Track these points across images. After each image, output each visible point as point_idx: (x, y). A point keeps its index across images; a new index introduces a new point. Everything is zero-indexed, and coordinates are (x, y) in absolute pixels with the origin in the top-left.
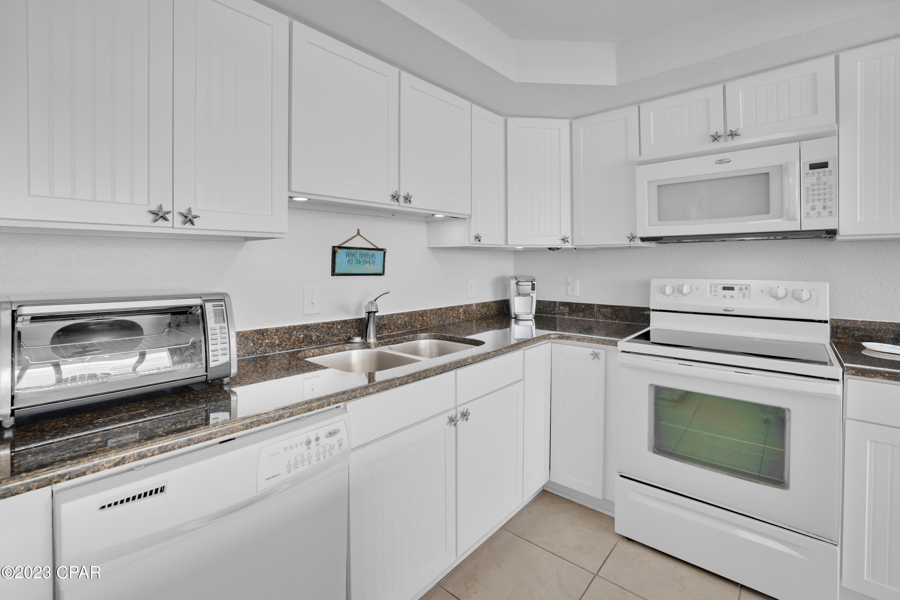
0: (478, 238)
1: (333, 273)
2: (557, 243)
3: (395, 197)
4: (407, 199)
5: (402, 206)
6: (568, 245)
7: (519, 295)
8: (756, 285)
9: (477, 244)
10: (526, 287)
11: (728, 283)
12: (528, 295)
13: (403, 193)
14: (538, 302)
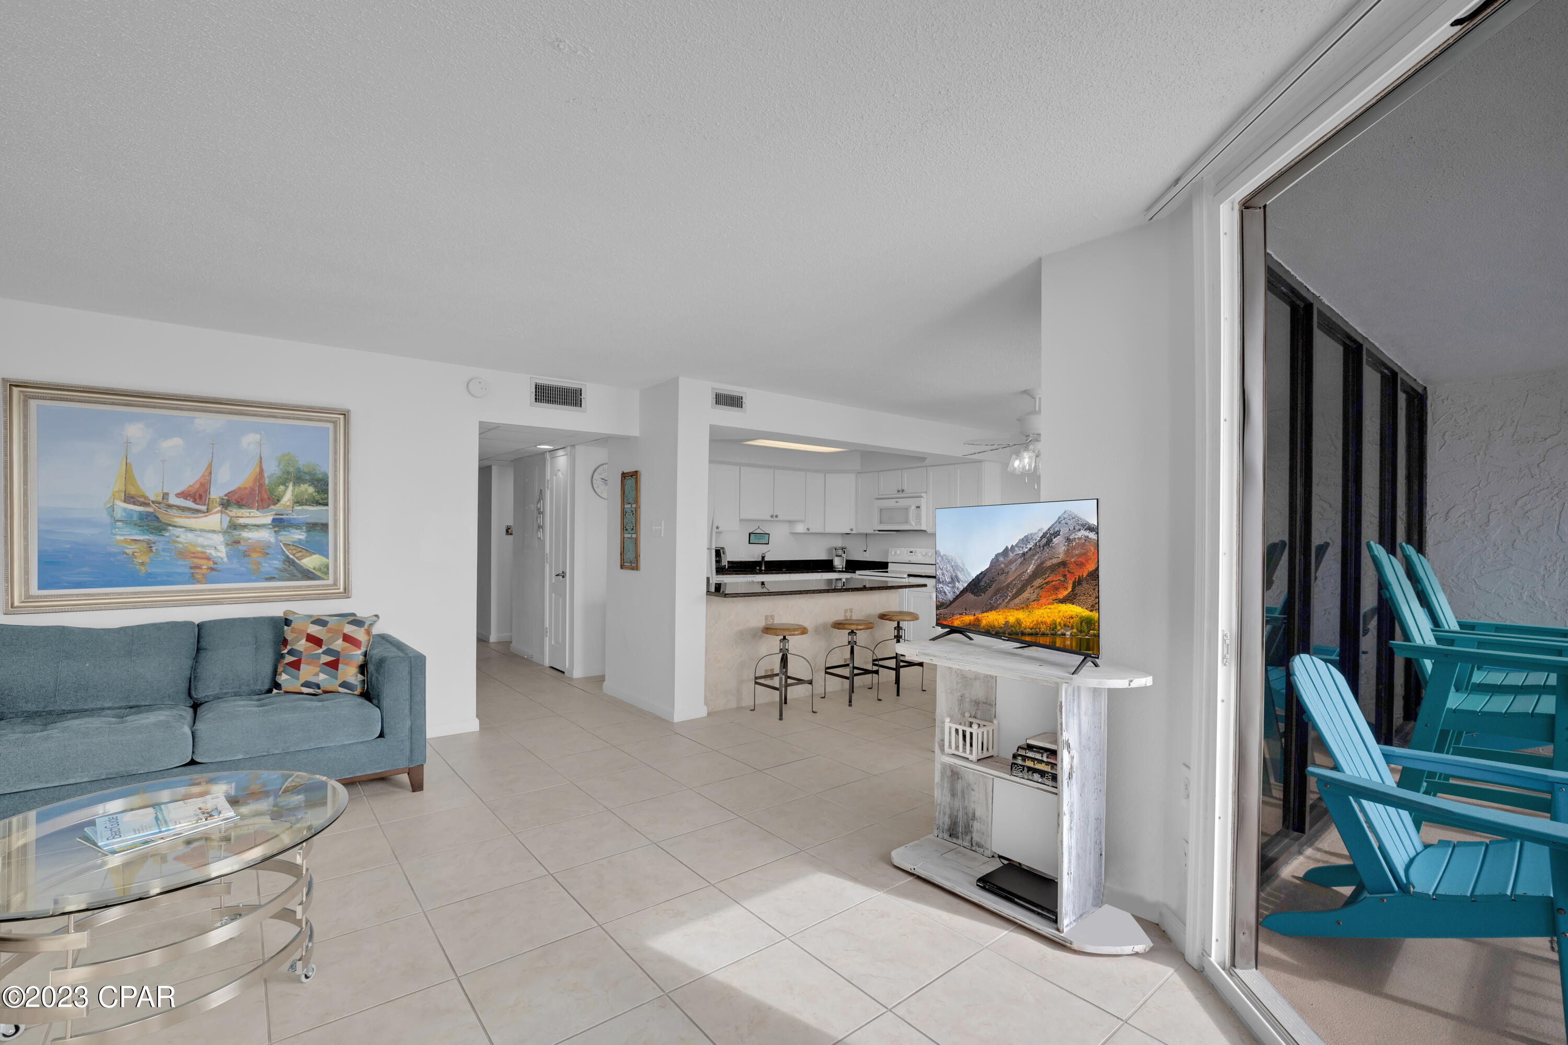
0: (808, 529)
1: (749, 543)
2: (849, 532)
3: (772, 516)
4: (777, 516)
5: (775, 519)
6: (854, 532)
7: (837, 556)
8: (919, 550)
9: (808, 532)
10: (840, 552)
11: (911, 550)
12: (841, 556)
13: (775, 515)
14: (847, 561)
